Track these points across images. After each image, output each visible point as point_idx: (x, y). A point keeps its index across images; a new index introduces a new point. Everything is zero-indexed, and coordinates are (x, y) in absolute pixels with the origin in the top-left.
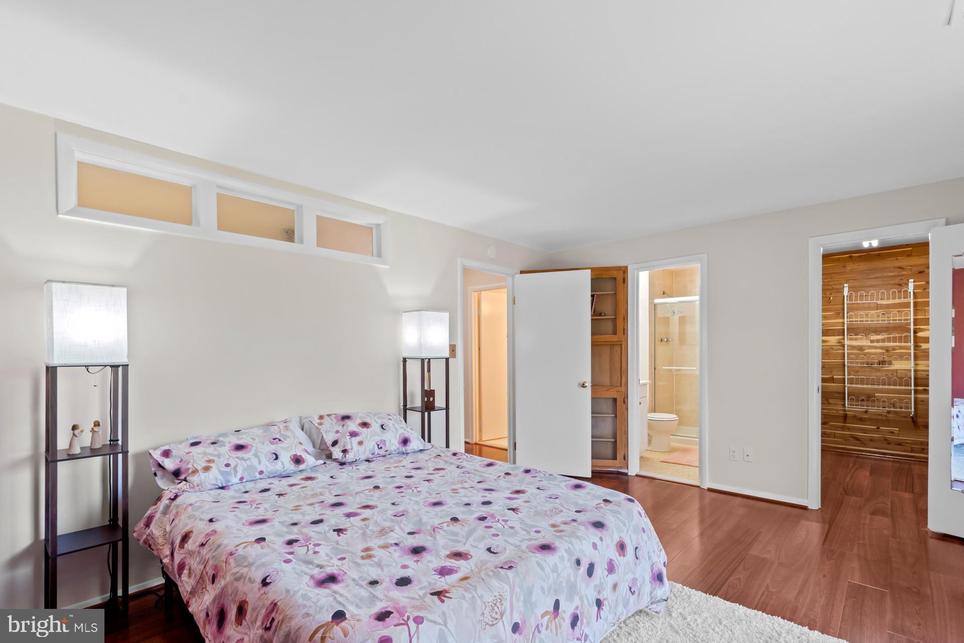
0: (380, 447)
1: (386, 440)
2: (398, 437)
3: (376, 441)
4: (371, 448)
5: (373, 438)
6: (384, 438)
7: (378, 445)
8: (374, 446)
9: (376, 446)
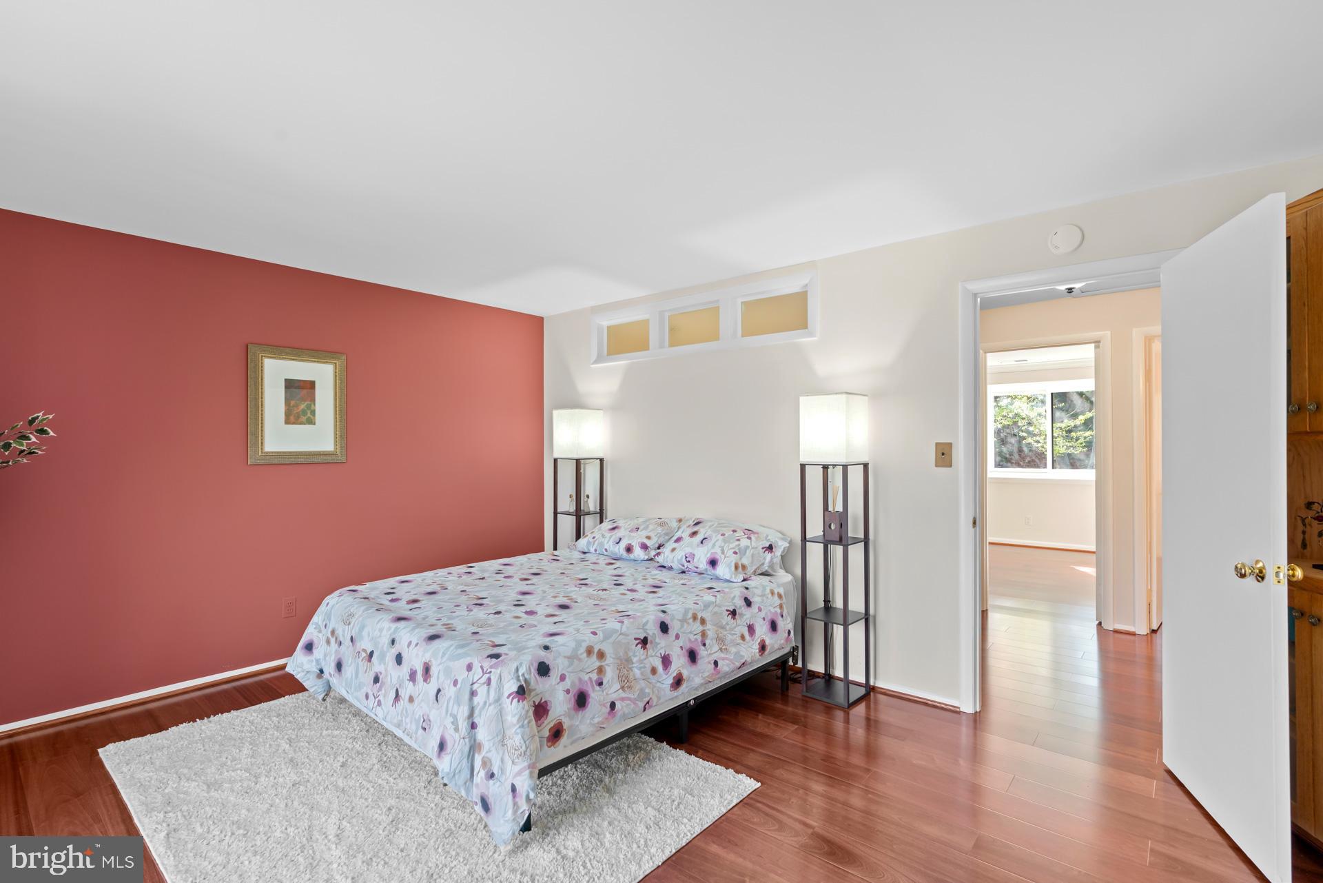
0: (687, 559)
1: (696, 555)
2: (709, 555)
3: (687, 552)
4: (679, 558)
5: (686, 548)
6: (695, 553)
7: (686, 557)
8: (682, 556)
9: (684, 557)
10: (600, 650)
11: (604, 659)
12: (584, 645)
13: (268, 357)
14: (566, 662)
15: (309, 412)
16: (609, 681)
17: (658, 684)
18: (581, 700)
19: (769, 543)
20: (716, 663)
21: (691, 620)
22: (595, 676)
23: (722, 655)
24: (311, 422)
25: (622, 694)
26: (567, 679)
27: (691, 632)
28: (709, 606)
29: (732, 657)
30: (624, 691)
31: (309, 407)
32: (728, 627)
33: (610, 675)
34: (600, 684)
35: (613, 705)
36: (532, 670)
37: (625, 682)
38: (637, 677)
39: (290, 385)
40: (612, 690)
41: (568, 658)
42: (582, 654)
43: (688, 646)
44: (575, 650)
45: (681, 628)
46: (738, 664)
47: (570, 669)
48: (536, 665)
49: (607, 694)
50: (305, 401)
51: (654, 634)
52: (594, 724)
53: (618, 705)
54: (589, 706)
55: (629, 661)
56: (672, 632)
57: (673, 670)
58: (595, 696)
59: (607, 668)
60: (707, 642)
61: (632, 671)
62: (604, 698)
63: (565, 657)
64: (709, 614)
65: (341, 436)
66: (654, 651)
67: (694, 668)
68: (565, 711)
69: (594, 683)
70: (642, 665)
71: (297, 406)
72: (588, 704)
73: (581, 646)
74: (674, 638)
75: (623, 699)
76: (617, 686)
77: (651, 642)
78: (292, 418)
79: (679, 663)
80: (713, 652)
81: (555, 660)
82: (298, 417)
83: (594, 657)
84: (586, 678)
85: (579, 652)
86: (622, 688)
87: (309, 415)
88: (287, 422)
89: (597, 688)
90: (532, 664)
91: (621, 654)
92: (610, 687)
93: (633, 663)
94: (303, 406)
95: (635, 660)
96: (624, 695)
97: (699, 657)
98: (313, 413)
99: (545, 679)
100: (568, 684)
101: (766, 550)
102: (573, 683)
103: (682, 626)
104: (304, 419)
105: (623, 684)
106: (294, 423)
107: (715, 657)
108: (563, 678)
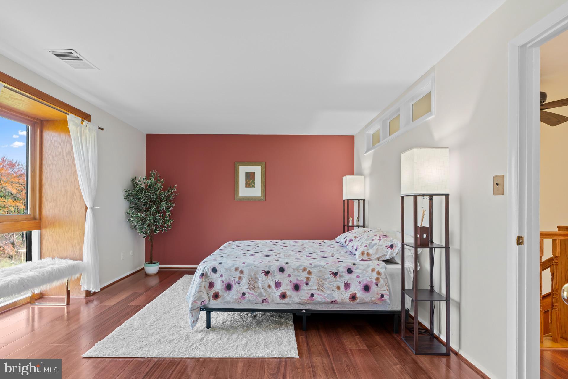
10: (242, 270)
11: (243, 274)
12: (236, 266)
13: (240, 166)
14: (225, 270)
15: (253, 183)
16: (243, 284)
17: (272, 294)
18: (229, 287)
19: (392, 244)
20: (312, 295)
21: (301, 271)
22: (237, 280)
23: (318, 292)
24: (253, 186)
25: (249, 291)
26: (223, 277)
27: (299, 276)
28: (318, 267)
29: (325, 295)
30: (250, 290)
31: (253, 181)
32: (328, 280)
33: (244, 281)
34: (239, 284)
35: (244, 294)
36: (210, 269)
37: (252, 286)
38: (259, 287)
39: (247, 174)
40: (244, 287)
41: (226, 269)
42: (233, 269)
43: (295, 281)
44: (230, 267)
45: (293, 272)
46: (329, 300)
47: (225, 274)
48: (212, 268)
49: (242, 289)
50: (252, 179)
51: (274, 271)
52: (233, 299)
53: (247, 295)
54: (232, 290)
55: (256, 278)
56: (286, 273)
57: (281, 290)
58: (235, 287)
59: (243, 278)
60: (310, 284)
61: (257, 283)
62: (240, 290)
63: (225, 268)
64: (316, 270)
65: (263, 191)
66: (272, 278)
67: (295, 293)
68: (220, 289)
69: (236, 282)
70: (263, 282)
71: (249, 181)
72: (232, 289)
73: (234, 266)
74: (287, 275)
75: (249, 293)
76: (247, 287)
77: (271, 274)
78: (248, 185)
79: (286, 287)
80: (312, 289)
81: (220, 268)
82: (249, 185)
83: (238, 272)
84: (233, 279)
85: (232, 268)
86: (249, 288)
87: (253, 184)
88: (246, 187)
89: (237, 285)
90: (211, 267)
91: (252, 274)
92: (244, 286)
93: (258, 280)
94: (251, 181)
95: (260, 279)
96: (250, 291)
97: (301, 289)
98: (254, 183)
99: (214, 274)
100: (223, 278)
101: (389, 248)
102: (226, 279)
103: (294, 272)
104: (251, 185)
105: (250, 287)
106: (248, 187)
107: (313, 292)
108: (222, 276)
